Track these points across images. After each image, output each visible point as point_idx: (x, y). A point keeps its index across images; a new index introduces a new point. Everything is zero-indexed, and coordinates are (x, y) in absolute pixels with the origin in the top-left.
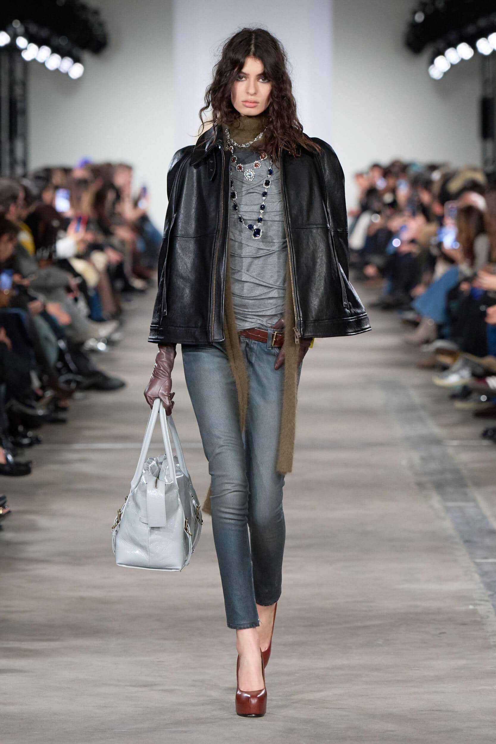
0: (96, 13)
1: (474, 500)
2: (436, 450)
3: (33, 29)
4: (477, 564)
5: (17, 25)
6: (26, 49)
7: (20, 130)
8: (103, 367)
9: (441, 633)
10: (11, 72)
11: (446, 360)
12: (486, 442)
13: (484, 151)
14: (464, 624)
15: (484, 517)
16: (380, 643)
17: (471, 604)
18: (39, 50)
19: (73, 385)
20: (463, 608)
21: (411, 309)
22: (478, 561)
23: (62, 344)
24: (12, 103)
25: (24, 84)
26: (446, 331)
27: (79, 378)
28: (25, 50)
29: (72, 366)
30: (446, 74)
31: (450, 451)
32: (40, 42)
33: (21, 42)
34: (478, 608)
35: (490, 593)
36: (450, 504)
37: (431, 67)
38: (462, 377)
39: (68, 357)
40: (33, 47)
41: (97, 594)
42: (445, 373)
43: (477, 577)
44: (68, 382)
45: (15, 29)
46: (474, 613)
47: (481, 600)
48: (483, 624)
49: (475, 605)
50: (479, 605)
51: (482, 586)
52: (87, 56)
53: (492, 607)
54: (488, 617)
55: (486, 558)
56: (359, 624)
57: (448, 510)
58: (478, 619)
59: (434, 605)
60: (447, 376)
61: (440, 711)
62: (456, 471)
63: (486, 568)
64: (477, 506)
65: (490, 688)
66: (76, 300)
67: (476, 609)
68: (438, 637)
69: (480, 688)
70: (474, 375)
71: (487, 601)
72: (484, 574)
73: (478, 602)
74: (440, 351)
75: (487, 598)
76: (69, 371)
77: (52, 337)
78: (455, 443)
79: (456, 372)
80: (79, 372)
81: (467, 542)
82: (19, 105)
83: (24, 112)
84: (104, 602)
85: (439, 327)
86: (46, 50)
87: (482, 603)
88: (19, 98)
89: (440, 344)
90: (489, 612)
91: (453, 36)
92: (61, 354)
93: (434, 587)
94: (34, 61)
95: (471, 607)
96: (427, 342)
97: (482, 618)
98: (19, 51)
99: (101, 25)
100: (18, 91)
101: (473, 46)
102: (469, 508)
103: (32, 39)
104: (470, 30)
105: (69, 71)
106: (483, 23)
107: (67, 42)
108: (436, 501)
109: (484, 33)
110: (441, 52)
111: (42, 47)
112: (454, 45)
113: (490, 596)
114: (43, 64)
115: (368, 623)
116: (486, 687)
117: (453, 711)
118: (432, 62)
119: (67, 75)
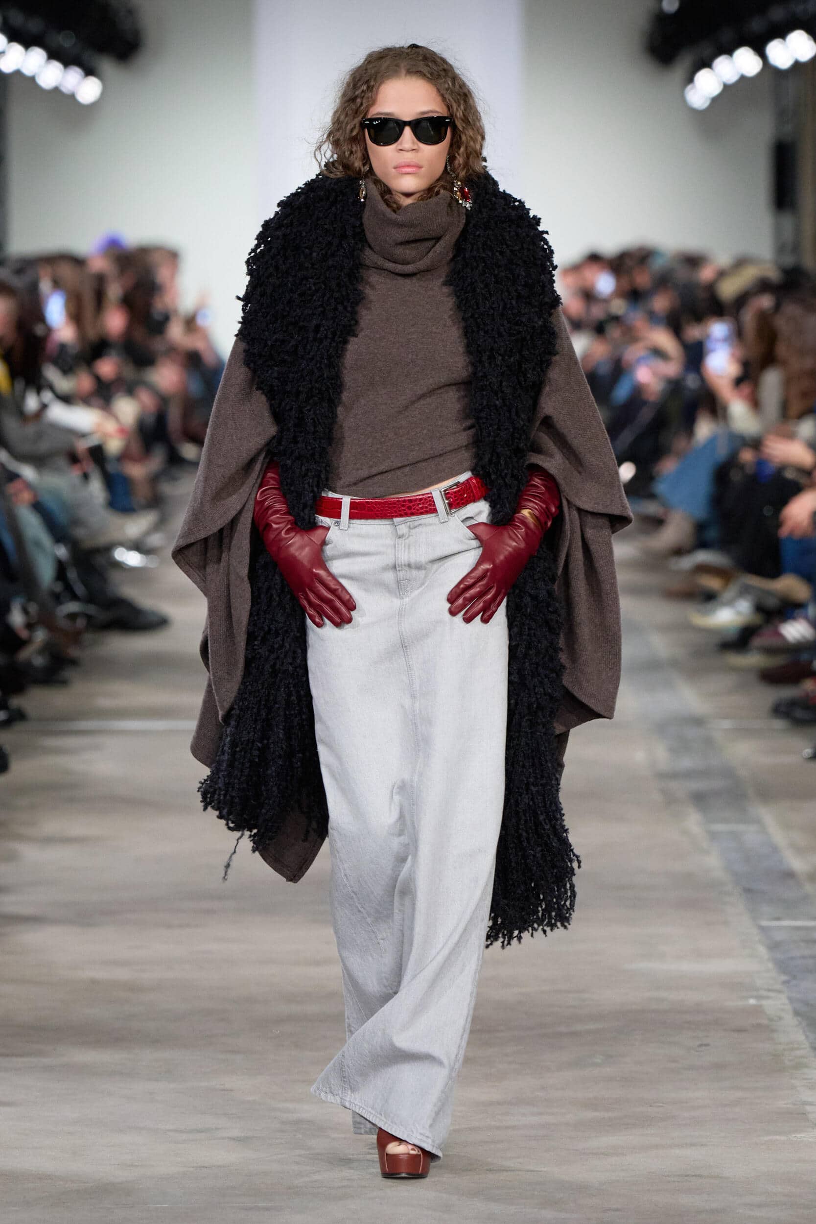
1: (758, 821)
2: (693, 737)
3: (17, 18)
4: (762, 929)
6: (4, 52)
8: (130, 592)
9: (701, 1045)
11: (712, 583)
12: (779, 724)
13: (778, 231)
14: (740, 1030)
15: (775, 849)
16: (599, 1061)
17: (752, 997)
18: (26, 55)
19: (81, 623)
20: (740, 1003)
21: (652, 496)
22: (765, 923)
23: (62, 552)
25: (1, 112)
26: (712, 534)
27: (92, 610)
28: (3, 55)
29: (80, 589)
30: (715, 100)
31: (718, 737)
32: (27, 41)
34: (764, 1003)
35: (784, 978)
36: (719, 827)
37: (690, 87)
38: (739, 613)
39: (72, 575)
40: (17, 49)
41: (121, 974)
42: (709, 606)
43: (762, 950)
44: (72, 617)
46: (757, 1011)
47: (769, 990)
48: (773, 1031)
49: (759, 997)
50: (768, 998)
51: (770, 965)
52: (107, 65)
53: (786, 1001)
54: (781, 1018)
55: (778, 919)
56: (563, 1029)
57: (713, 836)
58: (765, 1022)
59: (691, 997)
60: (713, 611)
61: (700, 1176)
62: (728, 773)
63: (779, 936)
64: (763, 831)
65: (783, 1138)
66: (86, 477)
67: (760, 1006)
68: (697, 1051)
69: (766, 1138)
70: (759, 609)
71: (780, 992)
72: (774, 946)
73: (764, 993)
74: (702, 569)
75: (778, 987)
76: (75, 597)
77: (45, 539)
78: (727, 724)
79: (730, 603)
80: (90, 599)
81: (748, 891)
83: (1, 160)
84: (133, 988)
85: (700, 528)
86: (37, 55)
87: (771, 994)
89: (703, 557)
90: (783, 1010)
91: (727, 35)
92: (61, 569)
93: (688, 967)
94: (18, 73)
95: (752, 1001)
96: (679, 552)
97: (771, 1020)
99: (131, 13)
101: (761, 52)
102: (750, 834)
103: (14, 36)
104: (756, 25)
105: (75, 91)
106: (777, 14)
107: (74, 41)
108: (693, 821)
109: (781, 32)
110: (707, 63)
111: (30, 49)
112: (729, 51)
113: (785, 983)
114: (32, 79)
115: (578, 1027)
116: (778, 1137)
117: (721, 1178)
118: (690, 80)
119: (72, 97)
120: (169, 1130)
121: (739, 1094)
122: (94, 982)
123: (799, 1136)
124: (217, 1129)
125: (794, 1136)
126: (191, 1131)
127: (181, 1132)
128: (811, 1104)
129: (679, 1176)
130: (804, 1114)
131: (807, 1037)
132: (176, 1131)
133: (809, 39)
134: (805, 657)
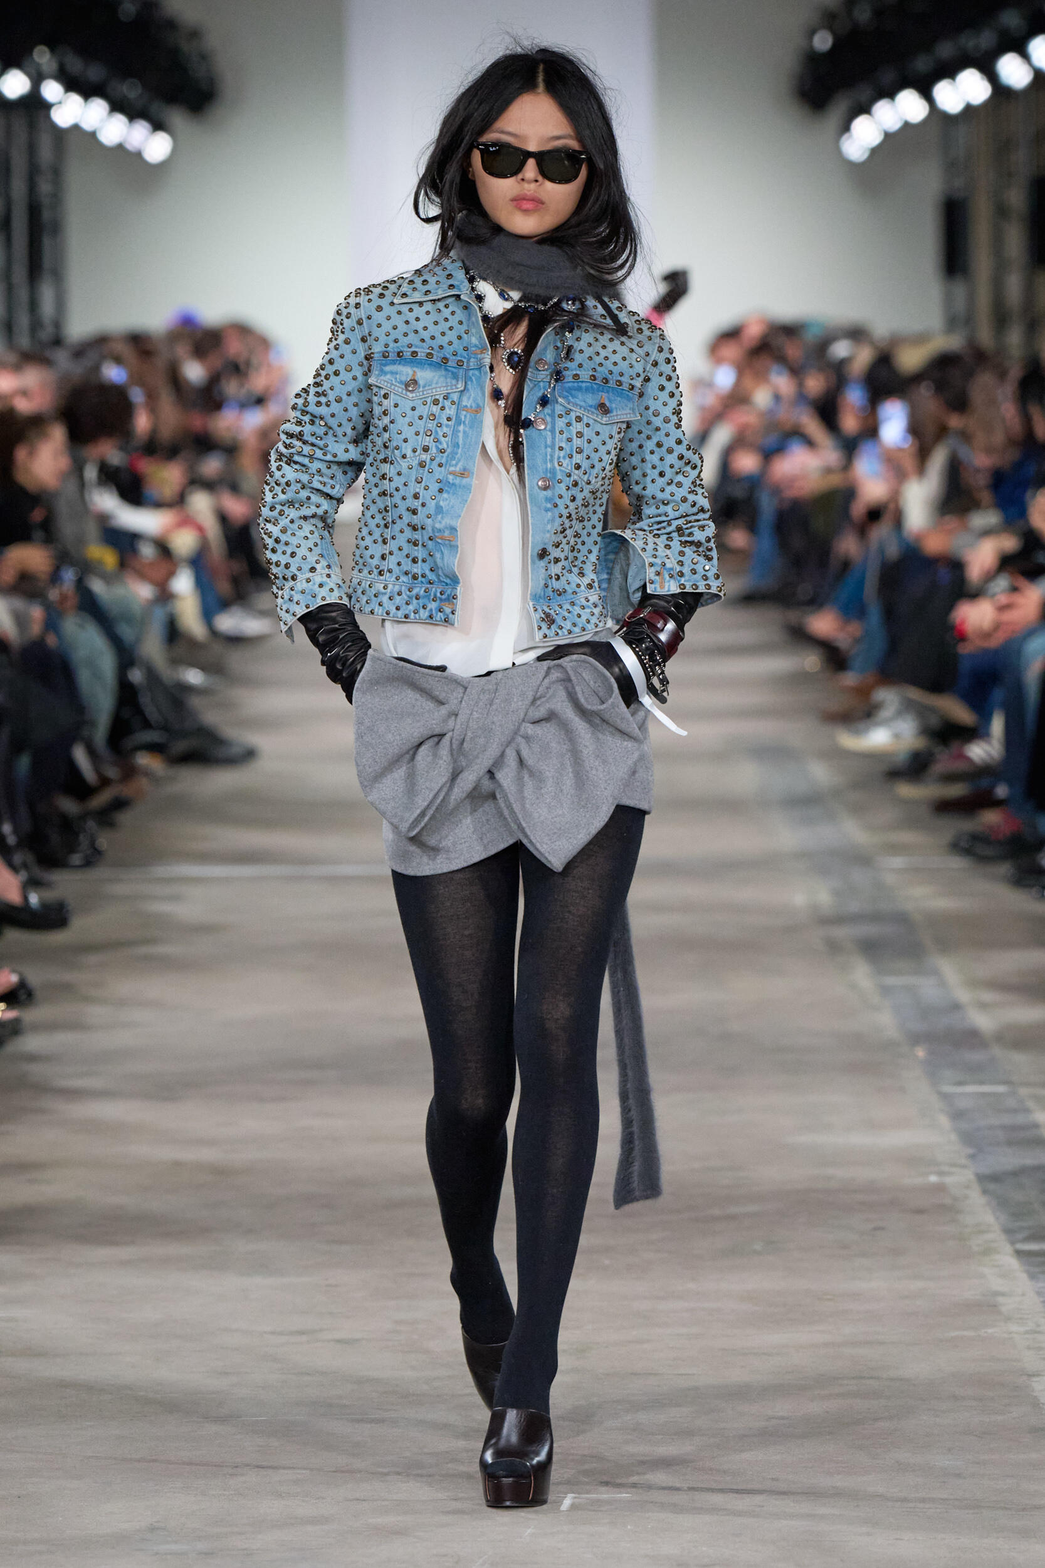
0: (195, 34)
1: (936, 972)
2: (859, 876)
3: (75, 65)
4: (945, 1097)
5: (43, 57)
6: (60, 103)
7: (47, 262)
9: (876, 1229)
10: (32, 149)
12: (957, 863)
13: (949, 301)
14: (920, 1211)
15: (956, 1007)
16: (758, 1247)
17: (933, 1173)
18: (85, 106)
20: (918, 1181)
22: (946, 1089)
24: (34, 210)
25: (57, 173)
28: (58, 105)
30: (874, 151)
31: (890, 879)
32: (87, 91)
33: (52, 90)
34: (948, 1180)
35: (970, 1151)
36: (891, 980)
37: (846, 136)
38: (899, 735)
40: (75, 99)
41: (207, 1155)
43: (944, 1121)
45: (38, 64)
46: (940, 1188)
47: (952, 1165)
48: (958, 1212)
49: (941, 1174)
50: (949, 1174)
51: (953, 1137)
52: (177, 117)
53: (972, 1178)
54: (966, 1197)
55: (960, 1083)
56: (716, 1212)
57: (886, 991)
58: (948, 1201)
59: (863, 1174)
60: (866, 731)
61: (876, 1378)
62: (902, 919)
63: (963, 1104)
64: (942, 983)
67: (943, 1183)
68: (871, 1236)
69: (953, 1334)
71: (964, 1167)
72: (957, 1115)
73: (946, 1169)
75: (963, 1161)
78: (898, 862)
79: (887, 721)
82: (46, 215)
83: (56, 228)
86: (98, 107)
87: (953, 1170)
88: (46, 201)
90: (968, 1187)
91: (888, 76)
93: (860, 1139)
94: (76, 127)
95: (933, 1179)
97: (955, 1199)
98: (47, 106)
99: (204, 57)
100: (45, 187)
101: (927, 94)
102: (928, 989)
103: (72, 84)
104: (922, 64)
105: (142, 148)
106: (945, 50)
107: (140, 91)
108: (862, 974)
109: (949, 71)
110: (865, 109)
111: (90, 100)
112: (890, 93)
113: (972, 1157)
114: (93, 135)
115: (734, 1210)
116: (966, 1333)
117: (901, 1380)
118: (846, 128)
119: (138, 155)
120: (265, 1332)
121: (919, 1284)
122: (178, 1164)
123: (990, 1331)
124: (321, 1330)
125: (983, 1331)
126: (292, 1333)
127: (281, 1334)
128: (1003, 1294)
129: (853, 1378)
130: (995, 1306)
131: (997, 1218)
132: (273, 1333)
133: (982, 79)
134: (985, 783)
